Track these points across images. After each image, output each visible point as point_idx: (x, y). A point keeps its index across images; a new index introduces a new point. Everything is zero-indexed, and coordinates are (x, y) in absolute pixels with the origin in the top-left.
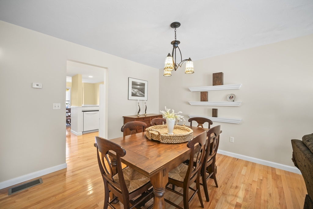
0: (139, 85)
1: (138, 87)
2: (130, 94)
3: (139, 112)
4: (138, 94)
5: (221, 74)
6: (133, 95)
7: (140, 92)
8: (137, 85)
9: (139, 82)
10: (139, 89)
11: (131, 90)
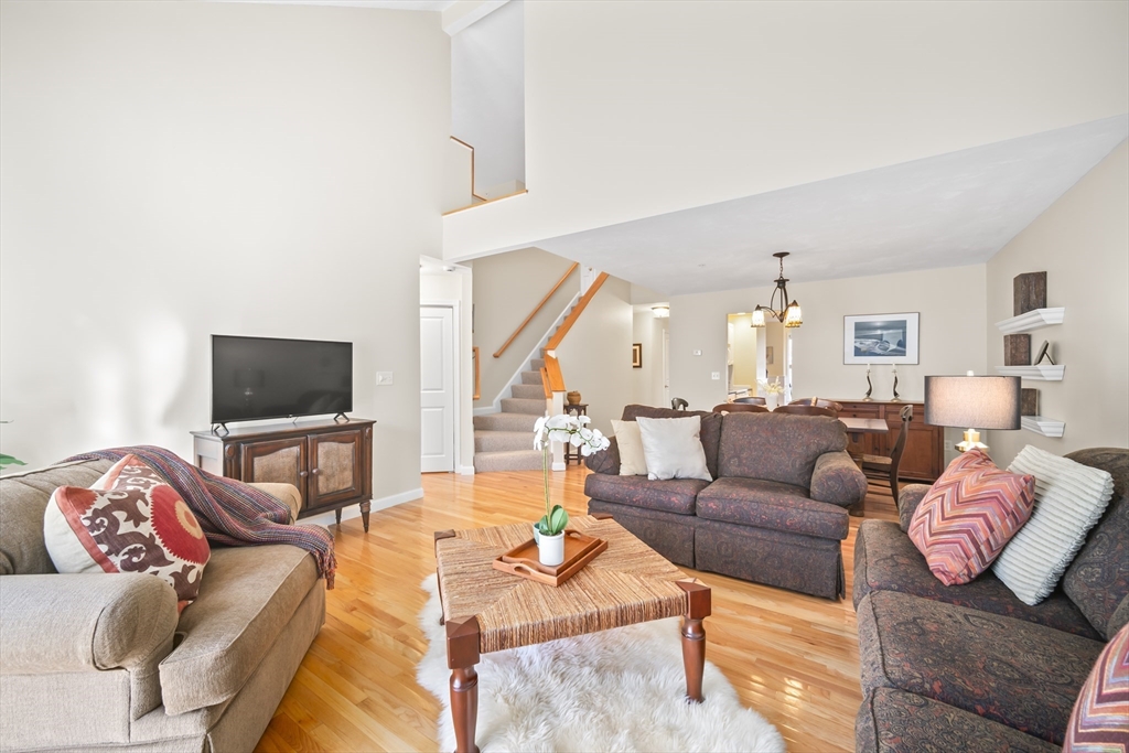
0: (881, 328)
1: (879, 332)
2: (850, 350)
3: (869, 394)
4: (878, 351)
6: (858, 352)
8: (875, 328)
9: (879, 320)
10: (883, 339)
11: (851, 342)
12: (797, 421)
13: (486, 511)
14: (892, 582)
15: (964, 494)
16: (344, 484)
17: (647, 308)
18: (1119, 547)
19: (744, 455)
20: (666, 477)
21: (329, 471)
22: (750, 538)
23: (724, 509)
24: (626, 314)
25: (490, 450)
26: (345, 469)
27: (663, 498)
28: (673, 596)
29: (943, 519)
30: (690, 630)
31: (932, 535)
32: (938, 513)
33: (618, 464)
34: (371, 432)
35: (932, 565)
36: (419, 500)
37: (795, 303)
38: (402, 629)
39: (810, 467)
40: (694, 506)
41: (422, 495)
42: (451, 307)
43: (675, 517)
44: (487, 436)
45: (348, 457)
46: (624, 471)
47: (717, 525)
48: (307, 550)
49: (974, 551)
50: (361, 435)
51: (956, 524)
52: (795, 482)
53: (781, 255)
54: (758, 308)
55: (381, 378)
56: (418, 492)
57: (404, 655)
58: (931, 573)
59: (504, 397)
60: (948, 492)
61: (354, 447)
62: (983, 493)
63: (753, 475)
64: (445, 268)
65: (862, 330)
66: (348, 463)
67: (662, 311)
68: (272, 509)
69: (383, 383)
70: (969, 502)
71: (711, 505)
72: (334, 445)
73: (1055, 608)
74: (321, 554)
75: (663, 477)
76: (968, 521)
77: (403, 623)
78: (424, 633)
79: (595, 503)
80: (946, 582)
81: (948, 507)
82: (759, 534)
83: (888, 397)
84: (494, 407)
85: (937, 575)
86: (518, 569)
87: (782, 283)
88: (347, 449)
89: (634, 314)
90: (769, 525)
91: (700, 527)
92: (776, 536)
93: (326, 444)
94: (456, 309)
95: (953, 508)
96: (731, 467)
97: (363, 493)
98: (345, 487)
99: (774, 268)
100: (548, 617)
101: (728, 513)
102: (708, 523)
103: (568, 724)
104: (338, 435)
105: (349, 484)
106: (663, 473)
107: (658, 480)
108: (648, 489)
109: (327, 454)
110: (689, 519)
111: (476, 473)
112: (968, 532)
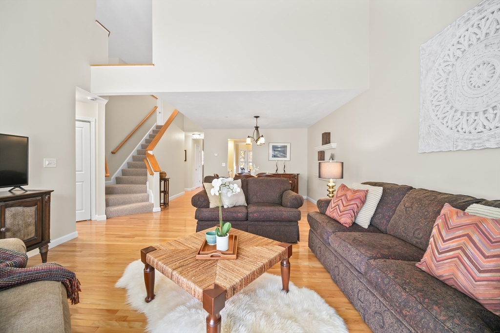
0: (280, 148)
1: (279, 149)
2: (271, 156)
3: (277, 171)
4: (279, 156)
5: (329, 134)
6: (274, 156)
7: (282, 154)
8: (278, 148)
9: (279, 145)
10: (280, 151)
11: (271, 152)
12: (276, 180)
13: (128, 237)
14: (336, 229)
15: (349, 197)
16: (28, 235)
17: (191, 134)
18: (385, 208)
19: (258, 194)
20: (232, 206)
21: (16, 228)
22: (269, 226)
23: (260, 216)
24: (181, 136)
25: (114, 205)
26: (29, 225)
27: (234, 215)
28: (283, 250)
29: (344, 206)
30: (285, 263)
31: (341, 212)
32: (341, 205)
33: (209, 203)
34: (49, 198)
35: (342, 222)
36: (76, 239)
37: (262, 136)
38: (119, 314)
39: (281, 196)
40: (247, 216)
41: (77, 236)
42: (89, 122)
43: (239, 223)
44: (112, 197)
45: (32, 216)
46: (212, 206)
47: (256, 223)
48: (58, 281)
49: (353, 215)
50: (42, 200)
51: (349, 208)
52: (277, 202)
53: (257, 117)
54: (249, 137)
55: (47, 163)
56: (75, 234)
57: (131, 327)
58: (342, 225)
59: (118, 176)
60: (343, 198)
61: (37, 209)
62: (355, 197)
63: (262, 202)
64: (89, 98)
65: (275, 148)
66: (32, 220)
67: (197, 136)
68: (8, 259)
69: (49, 166)
70: (351, 200)
71: (255, 215)
72: (20, 209)
73: (372, 228)
74: (70, 281)
75: (230, 206)
76: (352, 206)
77: (116, 311)
78: (136, 311)
79: (200, 222)
80: (348, 226)
81: (344, 203)
82: (272, 223)
83: (282, 172)
84: (112, 181)
85: (344, 225)
86: (212, 256)
87: (257, 128)
88: (31, 211)
89: (185, 136)
90: (276, 219)
91: (250, 225)
92: (278, 223)
93: (13, 209)
94: (93, 124)
95: (346, 203)
96: (254, 199)
97: (43, 239)
98: (29, 237)
99: (254, 122)
100: (248, 273)
101: (262, 217)
102: (253, 222)
103: (251, 322)
104: (23, 202)
105: (33, 235)
106: (231, 205)
107: (228, 208)
108: (227, 212)
109: (14, 216)
110: (245, 222)
111: (107, 219)
112: (352, 209)
